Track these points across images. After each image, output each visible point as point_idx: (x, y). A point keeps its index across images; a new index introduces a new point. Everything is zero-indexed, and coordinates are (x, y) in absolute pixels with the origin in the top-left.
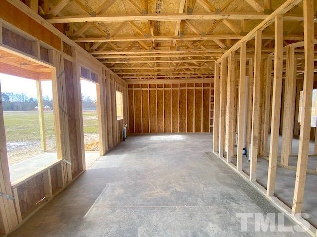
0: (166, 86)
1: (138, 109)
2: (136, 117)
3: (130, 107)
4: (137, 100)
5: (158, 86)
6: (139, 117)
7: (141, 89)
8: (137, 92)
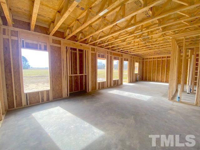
0: (163, 58)
1: (146, 69)
2: (145, 73)
3: (142, 68)
4: (146, 65)
5: (158, 58)
6: (146, 73)
7: (148, 60)
8: (146, 62)
